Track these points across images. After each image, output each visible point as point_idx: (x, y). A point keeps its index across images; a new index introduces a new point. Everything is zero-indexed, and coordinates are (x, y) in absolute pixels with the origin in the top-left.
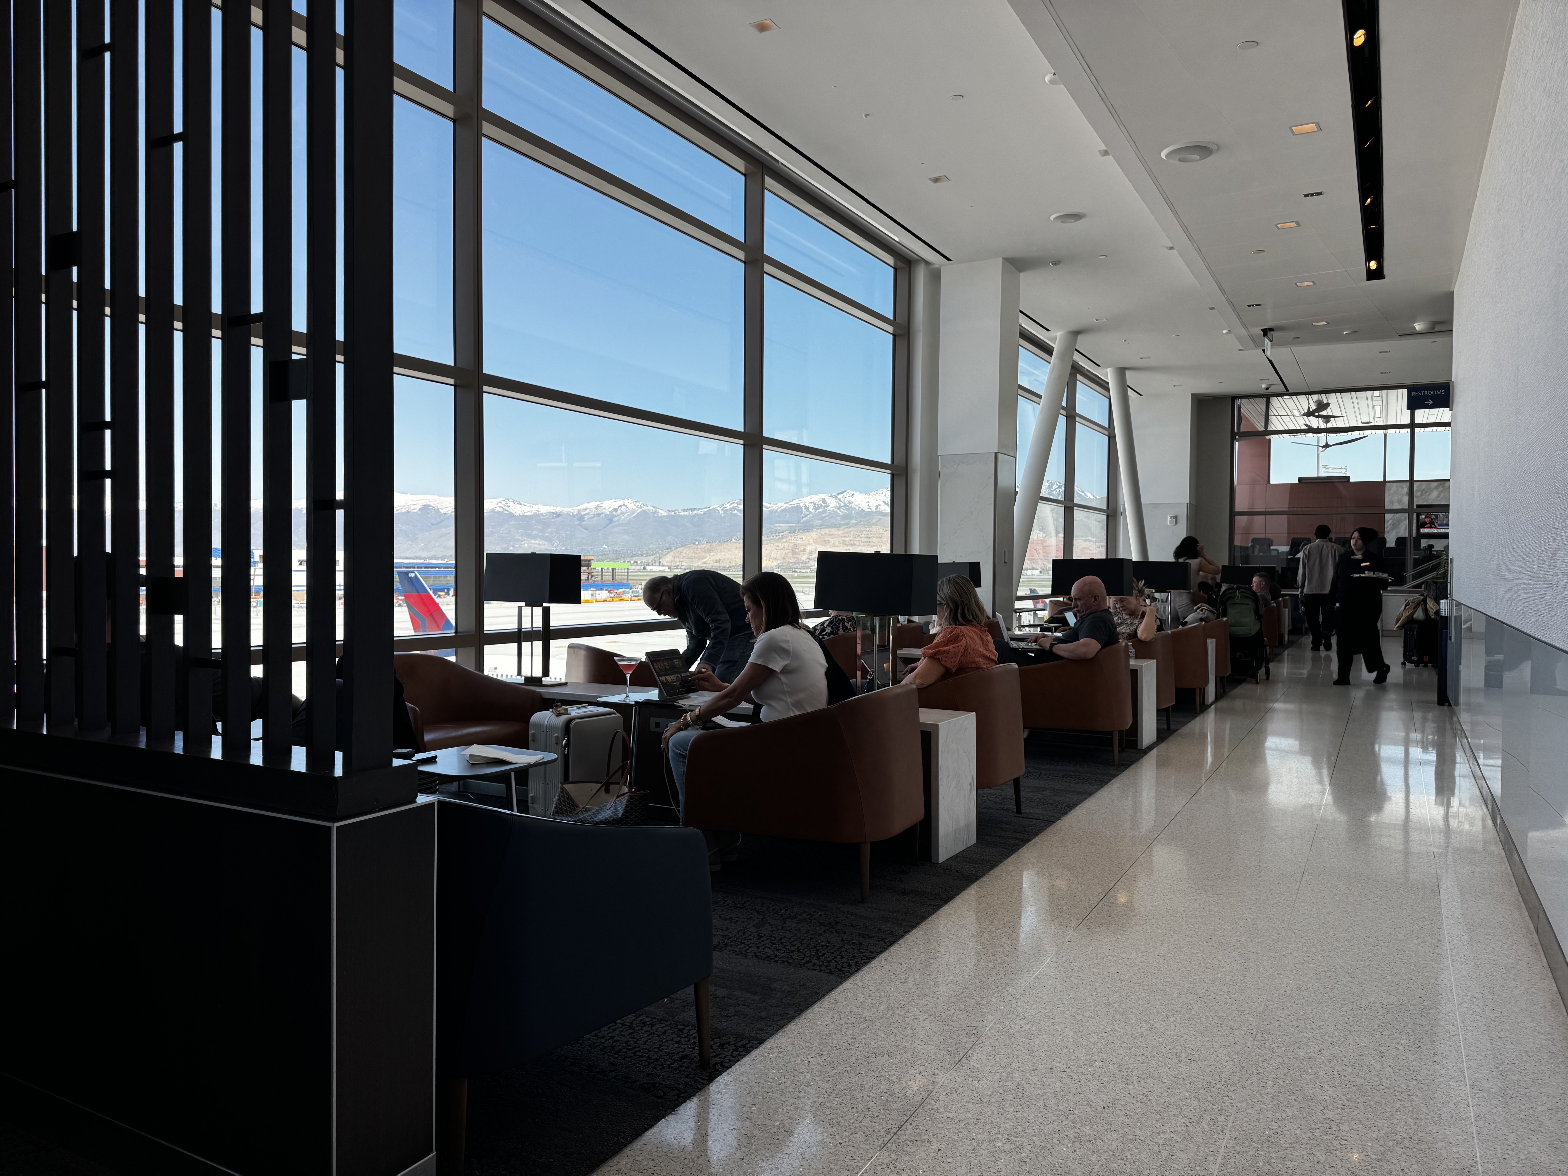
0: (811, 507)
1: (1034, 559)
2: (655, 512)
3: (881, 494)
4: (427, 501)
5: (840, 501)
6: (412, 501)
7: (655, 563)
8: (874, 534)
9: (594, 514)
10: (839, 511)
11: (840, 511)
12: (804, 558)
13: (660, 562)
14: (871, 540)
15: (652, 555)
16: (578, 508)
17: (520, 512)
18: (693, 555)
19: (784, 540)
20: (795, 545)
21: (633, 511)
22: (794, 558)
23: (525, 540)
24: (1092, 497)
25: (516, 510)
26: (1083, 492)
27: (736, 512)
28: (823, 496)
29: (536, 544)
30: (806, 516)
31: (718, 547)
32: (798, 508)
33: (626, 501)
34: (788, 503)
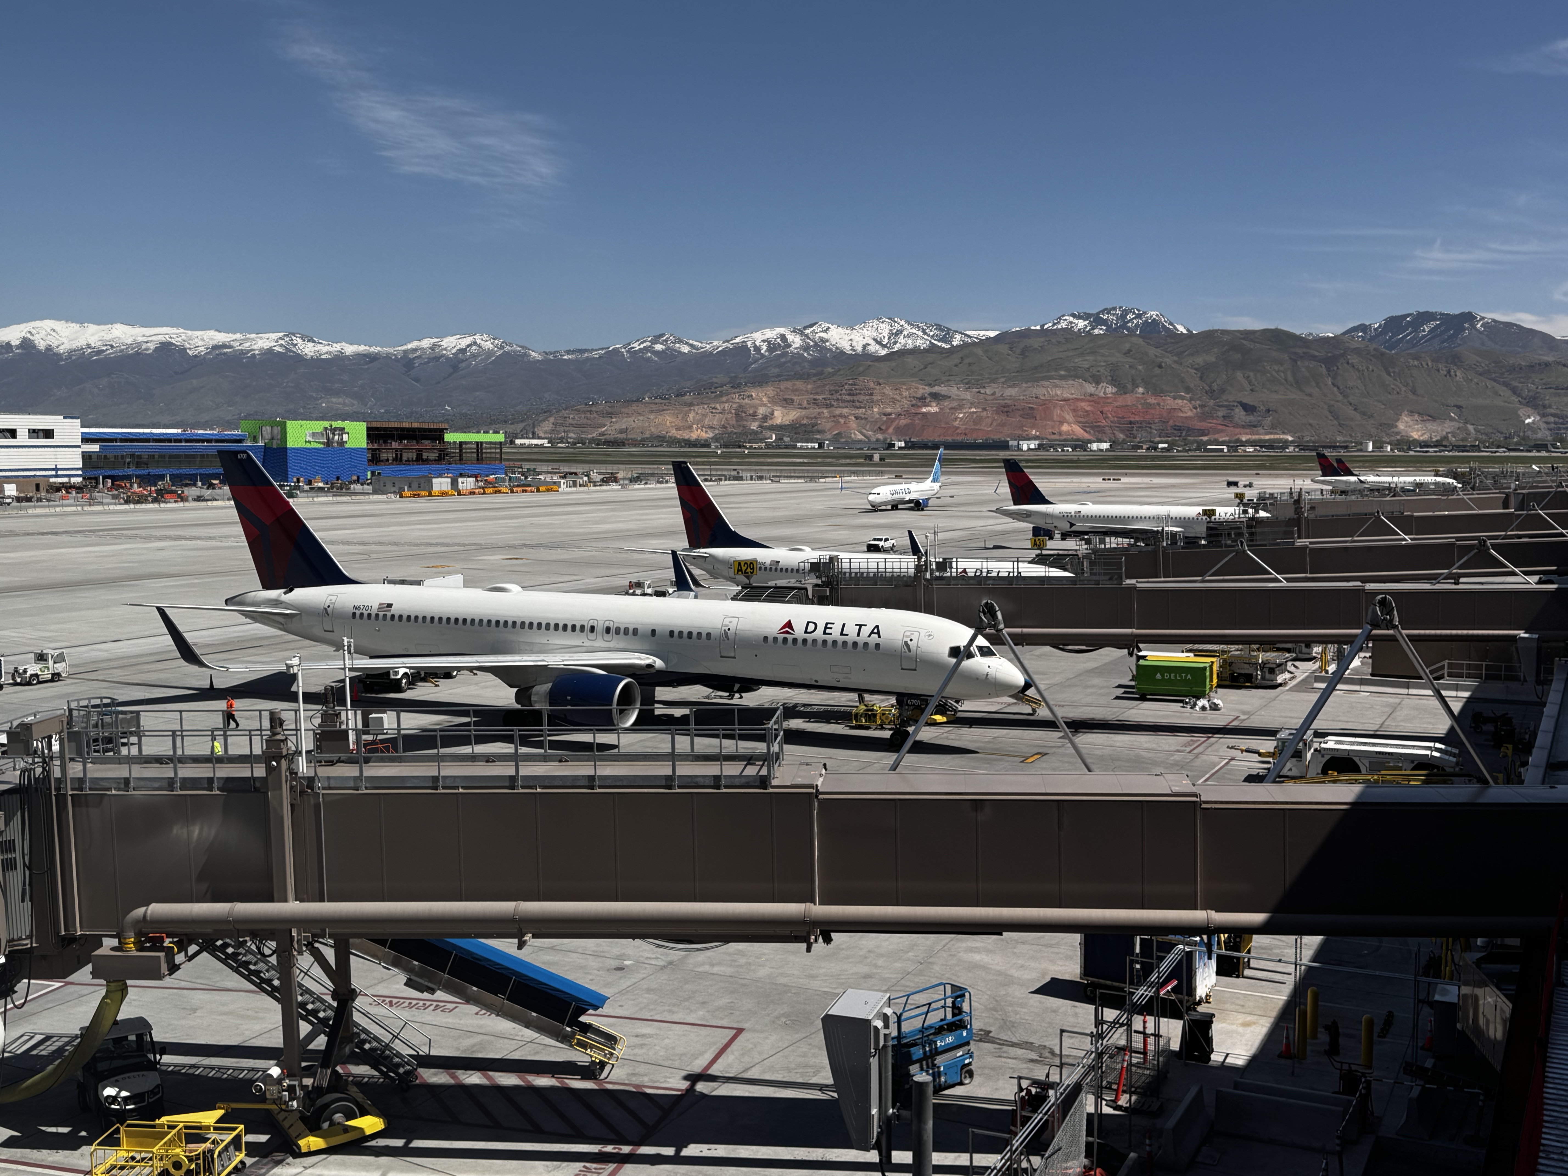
0: (764, 348)
1: (1099, 426)
2: (526, 355)
3: (870, 329)
4: (167, 336)
5: (809, 338)
6: (144, 336)
7: (527, 433)
8: (861, 390)
9: (428, 358)
10: (805, 355)
11: (809, 354)
12: (754, 426)
13: (534, 433)
14: (855, 398)
15: (522, 421)
16: (404, 347)
17: (312, 354)
18: (585, 421)
19: (724, 399)
20: (741, 406)
21: (490, 353)
22: (740, 426)
23: (321, 398)
24: (1185, 332)
25: (306, 351)
26: (1171, 324)
27: (649, 354)
28: (782, 330)
29: (339, 404)
30: (756, 361)
31: (623, 410)
32: (742, 349)
33: (478, 338)
34: (728, 341)
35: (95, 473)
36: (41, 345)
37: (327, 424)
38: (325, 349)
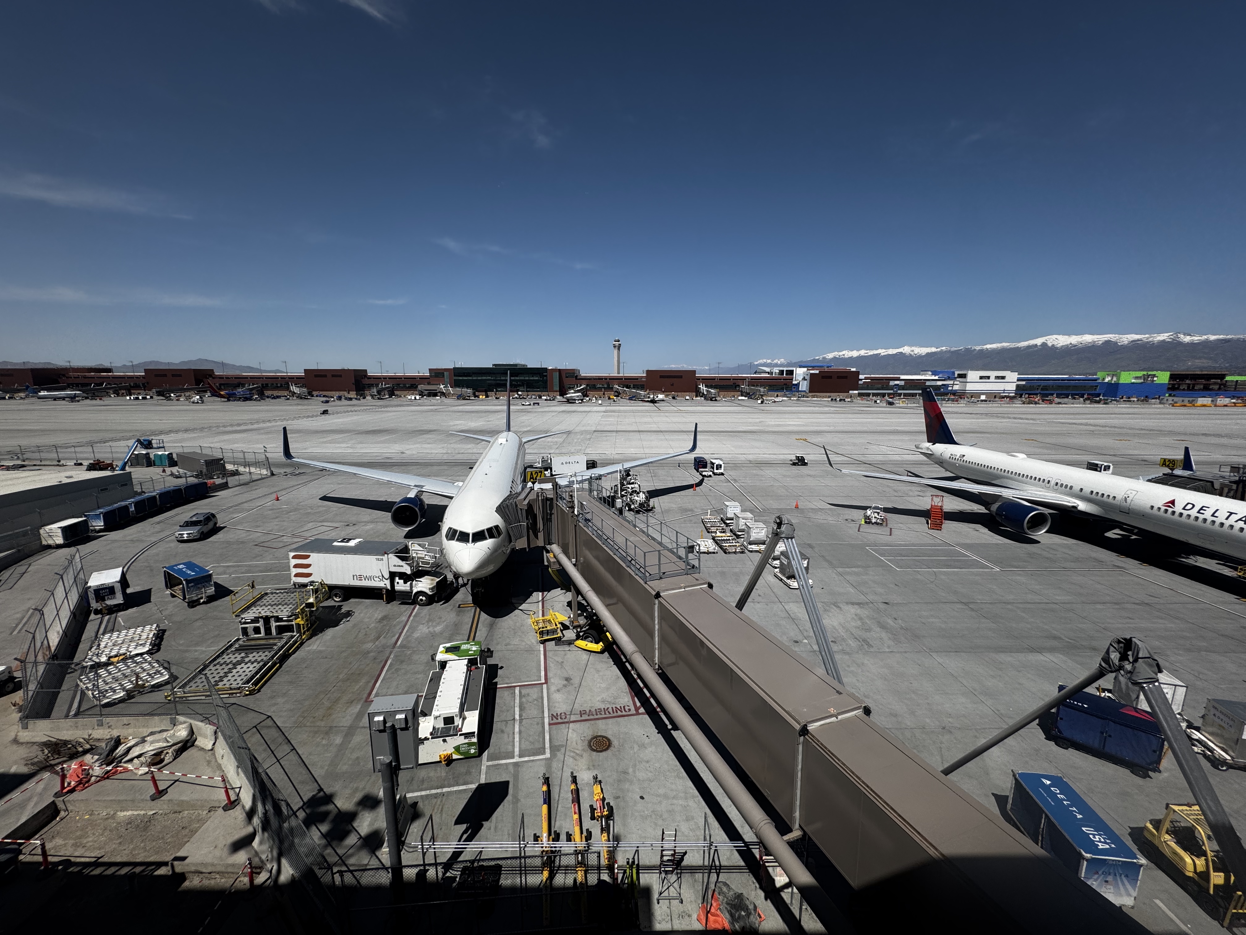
17: (1189, 341)
25: (1186, 340)
35: (1021, 392)
36: (1050, 344)
37: (1145, 373)
38: (1196, 338)
